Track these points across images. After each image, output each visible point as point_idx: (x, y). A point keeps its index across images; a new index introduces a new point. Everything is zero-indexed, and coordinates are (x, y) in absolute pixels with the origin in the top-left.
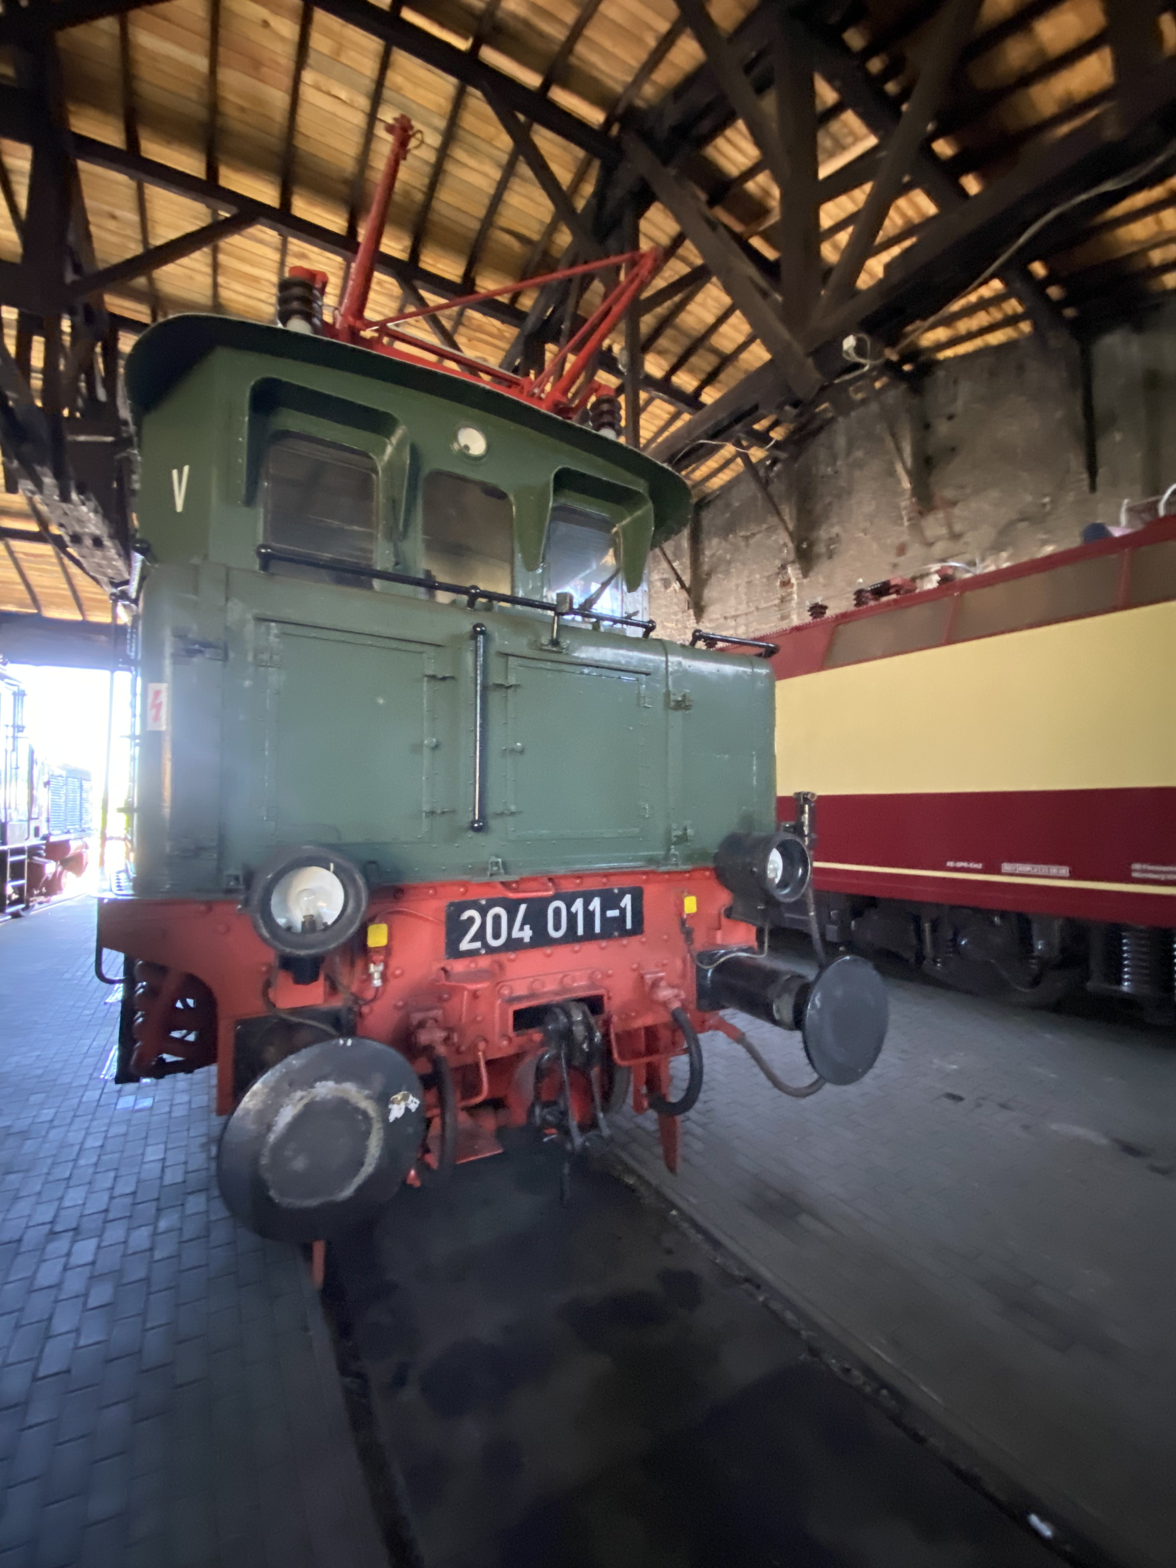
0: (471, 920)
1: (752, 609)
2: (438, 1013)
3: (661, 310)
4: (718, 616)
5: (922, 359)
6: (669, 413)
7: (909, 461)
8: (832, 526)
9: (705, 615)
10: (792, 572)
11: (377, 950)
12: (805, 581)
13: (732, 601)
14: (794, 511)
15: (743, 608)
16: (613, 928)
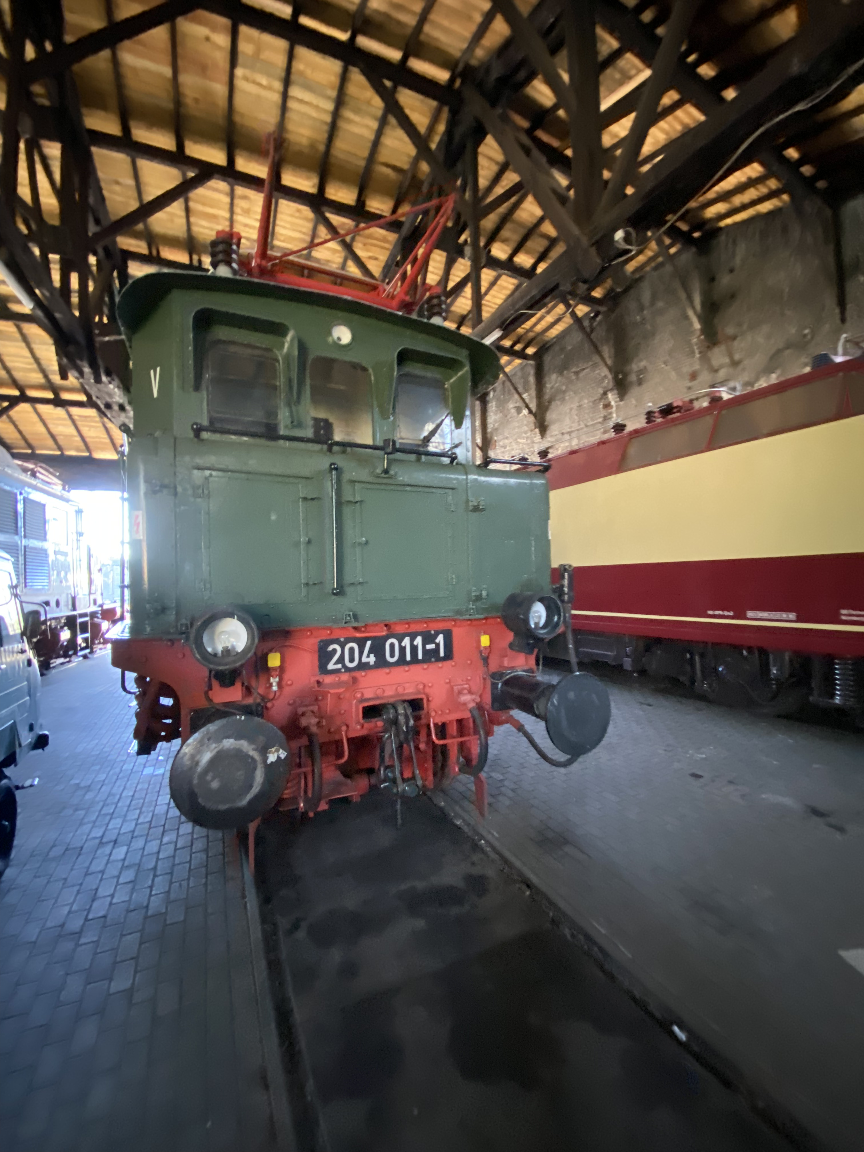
0: (335, 651)
1: (582, 426)
2: (315, 708)
3: (503, 209)
4: (557, 433)
5: (707, 227)
6: (514, 284)
7: (698, 307)
8: (641, 360)
9: (548, 432)
10: (612, 397)
11: (274, 669)
12: (622, 403)
13: (567, 421)
14: (613, 351)
15: (575, 426)
16: (431, 656)
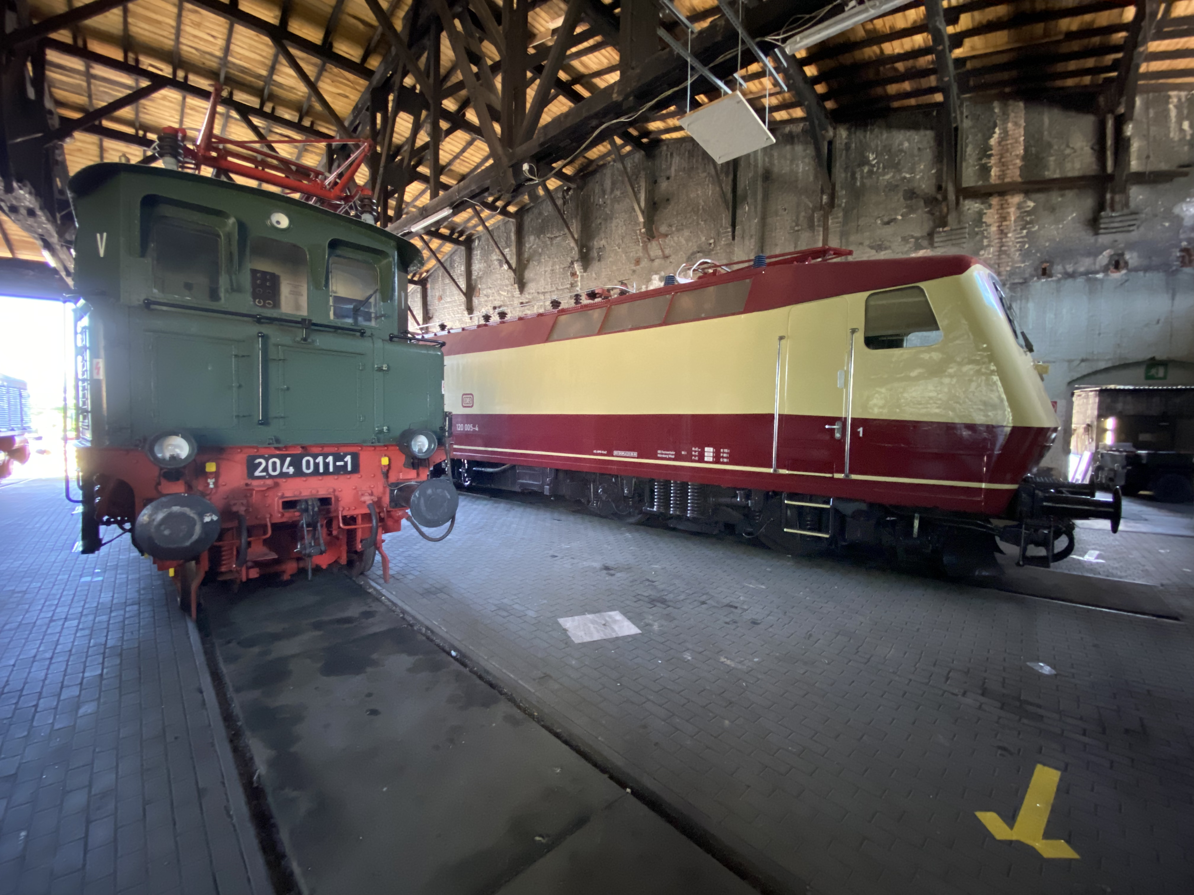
1: (554, 289)
4: (533, 291)
5: (652, 137)
7: (643, 204)
8: (601, 240)
9: (526, 289)
10: (577, 267)
11: (211, 473)
12: (585, 274)
13: (542, 282)
14: (579, 226)
15: (549, 288)
16: (341, 470)
